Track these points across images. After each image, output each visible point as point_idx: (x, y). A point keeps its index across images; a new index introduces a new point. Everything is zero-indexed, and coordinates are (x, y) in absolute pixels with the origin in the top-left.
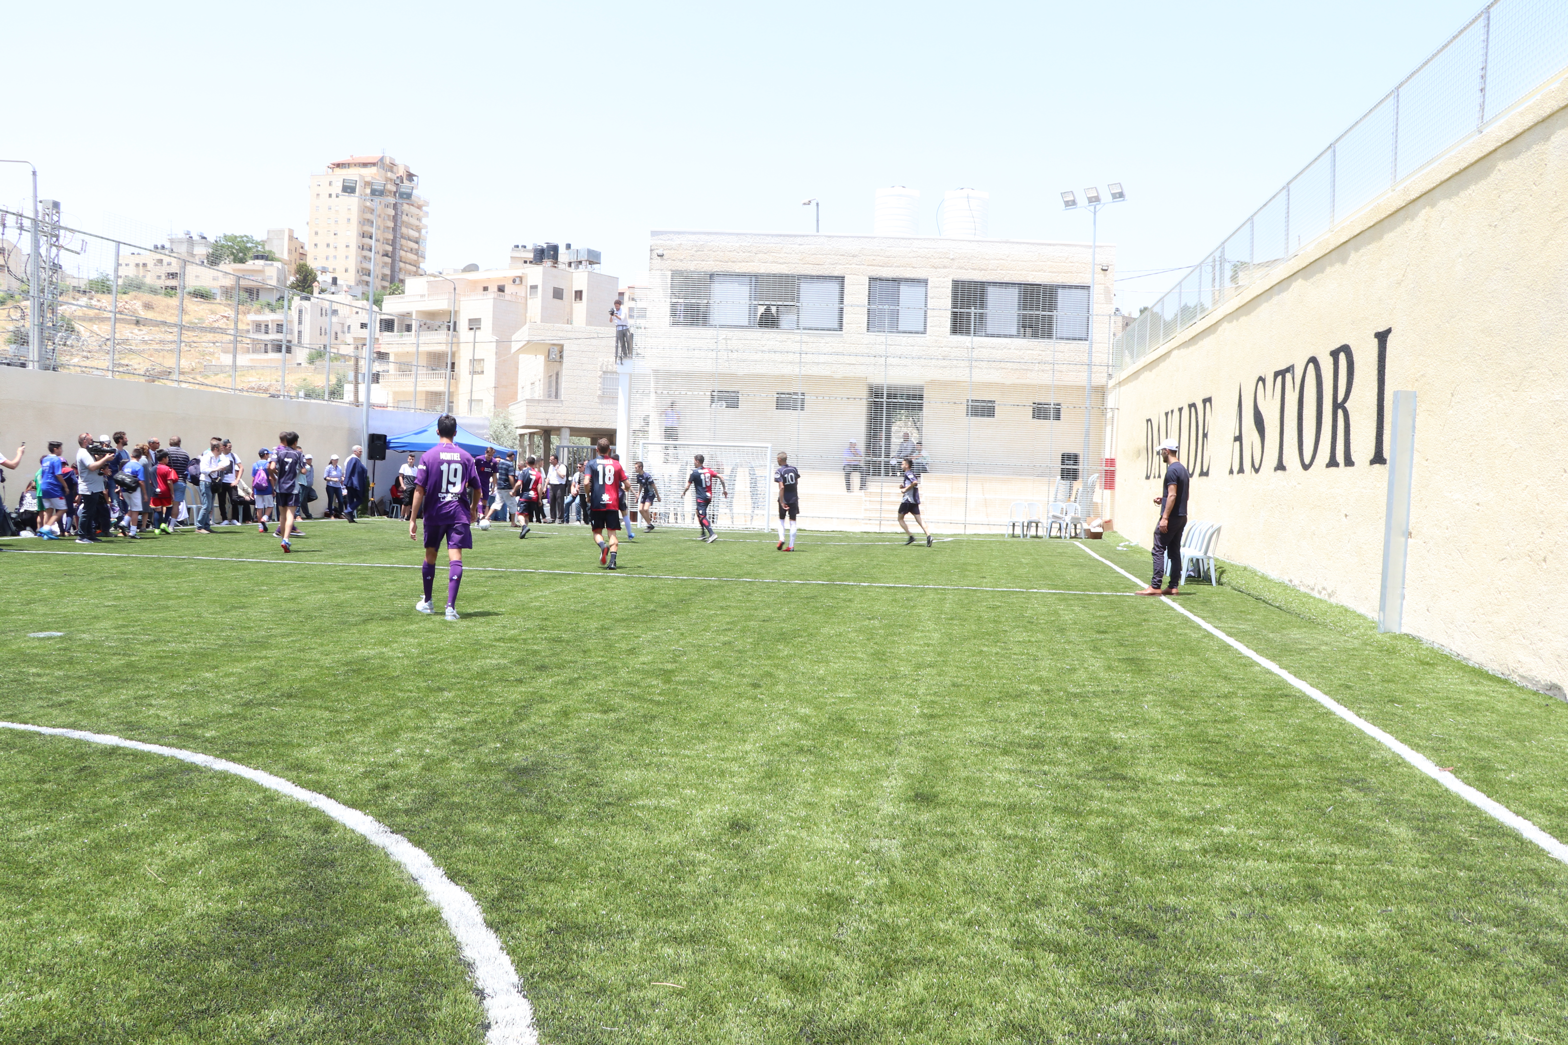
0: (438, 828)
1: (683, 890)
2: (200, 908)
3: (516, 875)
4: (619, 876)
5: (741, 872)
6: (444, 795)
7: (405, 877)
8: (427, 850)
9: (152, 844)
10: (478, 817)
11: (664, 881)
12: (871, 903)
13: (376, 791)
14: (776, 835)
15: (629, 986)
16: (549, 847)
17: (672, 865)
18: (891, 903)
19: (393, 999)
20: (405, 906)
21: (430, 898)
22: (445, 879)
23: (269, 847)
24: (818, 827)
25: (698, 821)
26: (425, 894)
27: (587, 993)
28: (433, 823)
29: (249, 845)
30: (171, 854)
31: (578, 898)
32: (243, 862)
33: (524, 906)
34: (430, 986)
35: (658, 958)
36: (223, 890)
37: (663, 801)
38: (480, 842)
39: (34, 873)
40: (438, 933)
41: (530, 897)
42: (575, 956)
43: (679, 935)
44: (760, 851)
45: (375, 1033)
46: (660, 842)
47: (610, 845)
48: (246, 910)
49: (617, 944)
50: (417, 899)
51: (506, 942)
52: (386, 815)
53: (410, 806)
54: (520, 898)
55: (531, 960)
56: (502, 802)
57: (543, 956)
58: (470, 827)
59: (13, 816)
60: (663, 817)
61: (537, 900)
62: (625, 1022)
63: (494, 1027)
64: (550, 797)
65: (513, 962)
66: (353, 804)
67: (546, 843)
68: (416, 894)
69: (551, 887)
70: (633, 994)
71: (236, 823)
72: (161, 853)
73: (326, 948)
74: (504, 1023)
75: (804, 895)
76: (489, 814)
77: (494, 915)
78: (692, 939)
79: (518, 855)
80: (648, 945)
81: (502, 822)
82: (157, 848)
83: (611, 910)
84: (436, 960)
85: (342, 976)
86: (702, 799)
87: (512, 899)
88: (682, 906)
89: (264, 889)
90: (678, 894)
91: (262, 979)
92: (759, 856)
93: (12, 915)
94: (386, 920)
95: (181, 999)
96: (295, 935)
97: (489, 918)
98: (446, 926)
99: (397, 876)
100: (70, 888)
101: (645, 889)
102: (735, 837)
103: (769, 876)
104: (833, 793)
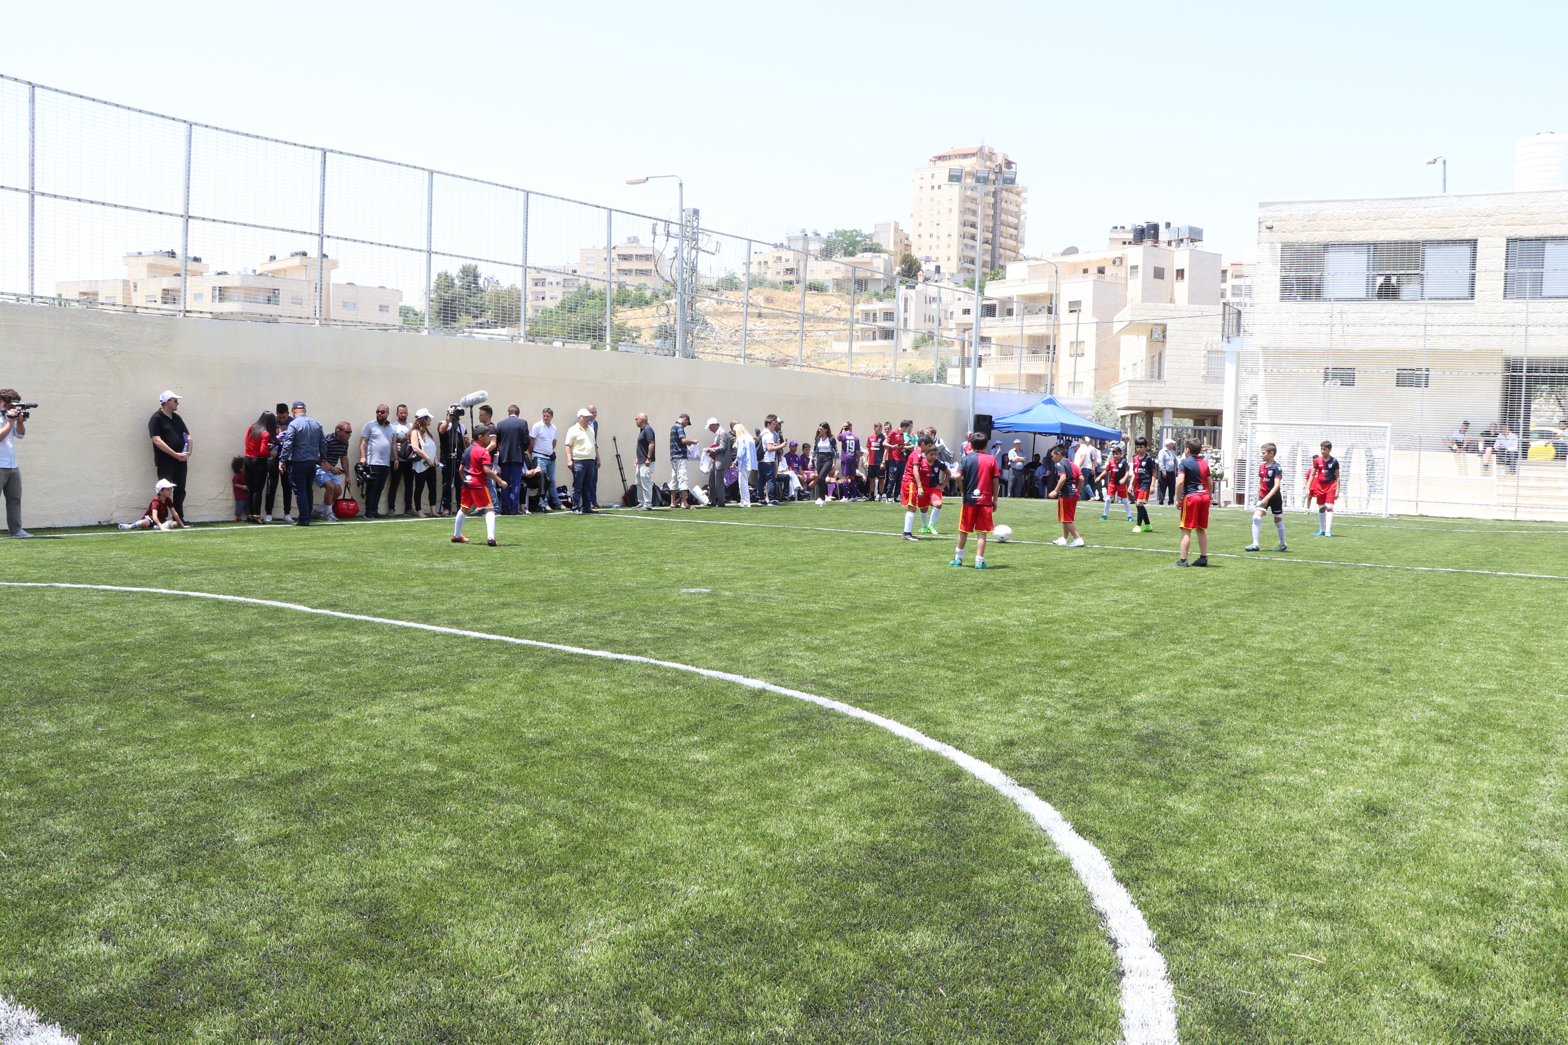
0: (1063, 785)
1: (1317, 866)
2: (847, 836)
3: (1143, 836)
4: (1250, 846)
5: (1381, 856)
6: (1067, 755)
7: (1035, 827)
8: (1054, 805)
9: (800, 776)
10: (1102, 778)
12: (1533, 905)
13: (1002, 747)
14: (1416, 823)
15: (1265, 954)
17: (1305, 841)
18: (1558, 907)
19: (1029, 937)
20: (1035, 853)
21: (1060, 848)
22: (1073, 832)
25: (1330, 800)
26: (1054, 845)
27: (1222, 955)
28: (1059, 781)
30: (818, 787)
31: (1208, 864)
32: (882, 800)
33: (1152, 866)
34: (1065, 929)
36: (866, 822)
37: (1292, 778)
38: (1105, 802)
39: (705, 790)
40: (1070, 882)
41: (1159, 857)
42: (1207, 919)
43: (1316, 910)
44: (1401, 839)
45: (1013, 966)
46: (1290, 818)
48: (887, 842)
49: (1251, 912)
50: (1046, 848)
51: (1137, 898)
52: (1012, 770)
53: (1035, 762)
54: (1150, 858)
55: (1161, 917)
56: (1126, 766)
57: (1175, 915)
58: (1095, 787)
59: (684, 741)
61: (1166, 861)
62: (1263, 988)
63: (1128, 974)
64: (1173, 765)
65: (1144, 917)
66: (982, 756)
67: (1172, 808)
68: (1046, 844)
69: (1179, 850)
70: (1270, 962)
71: (874, 765)
72: (809, 785)
73: (963, 885)
74: (1139, 973)
75: (1453, 886)
76: (1114, 777)
77: (1124, 871)
78: (1330, 916)
79: (1144, 817)
80: (1283, 916)
81: (1127, 784)
82: (806, 779)
83: (1242, 879)
84: (1067, 907)
85: (980, 911)
86: (1333, 779)
87: (1141, 857)
88: (1317, 883)
89: (903, 825)
90: (1312, 870)
91: (906, 905)
92: (1399, 842)
93: (691, 822)
94: (1018, 865)
95: (835, 912)
96: (934, 869)
97: (1118, 873)
98: (1077, 876)
99: (1026, 825)
100: (735, 806)
101: (1277, 861)
102: (1372, 821)
103: (1412, 864)
104: (1480, 785)
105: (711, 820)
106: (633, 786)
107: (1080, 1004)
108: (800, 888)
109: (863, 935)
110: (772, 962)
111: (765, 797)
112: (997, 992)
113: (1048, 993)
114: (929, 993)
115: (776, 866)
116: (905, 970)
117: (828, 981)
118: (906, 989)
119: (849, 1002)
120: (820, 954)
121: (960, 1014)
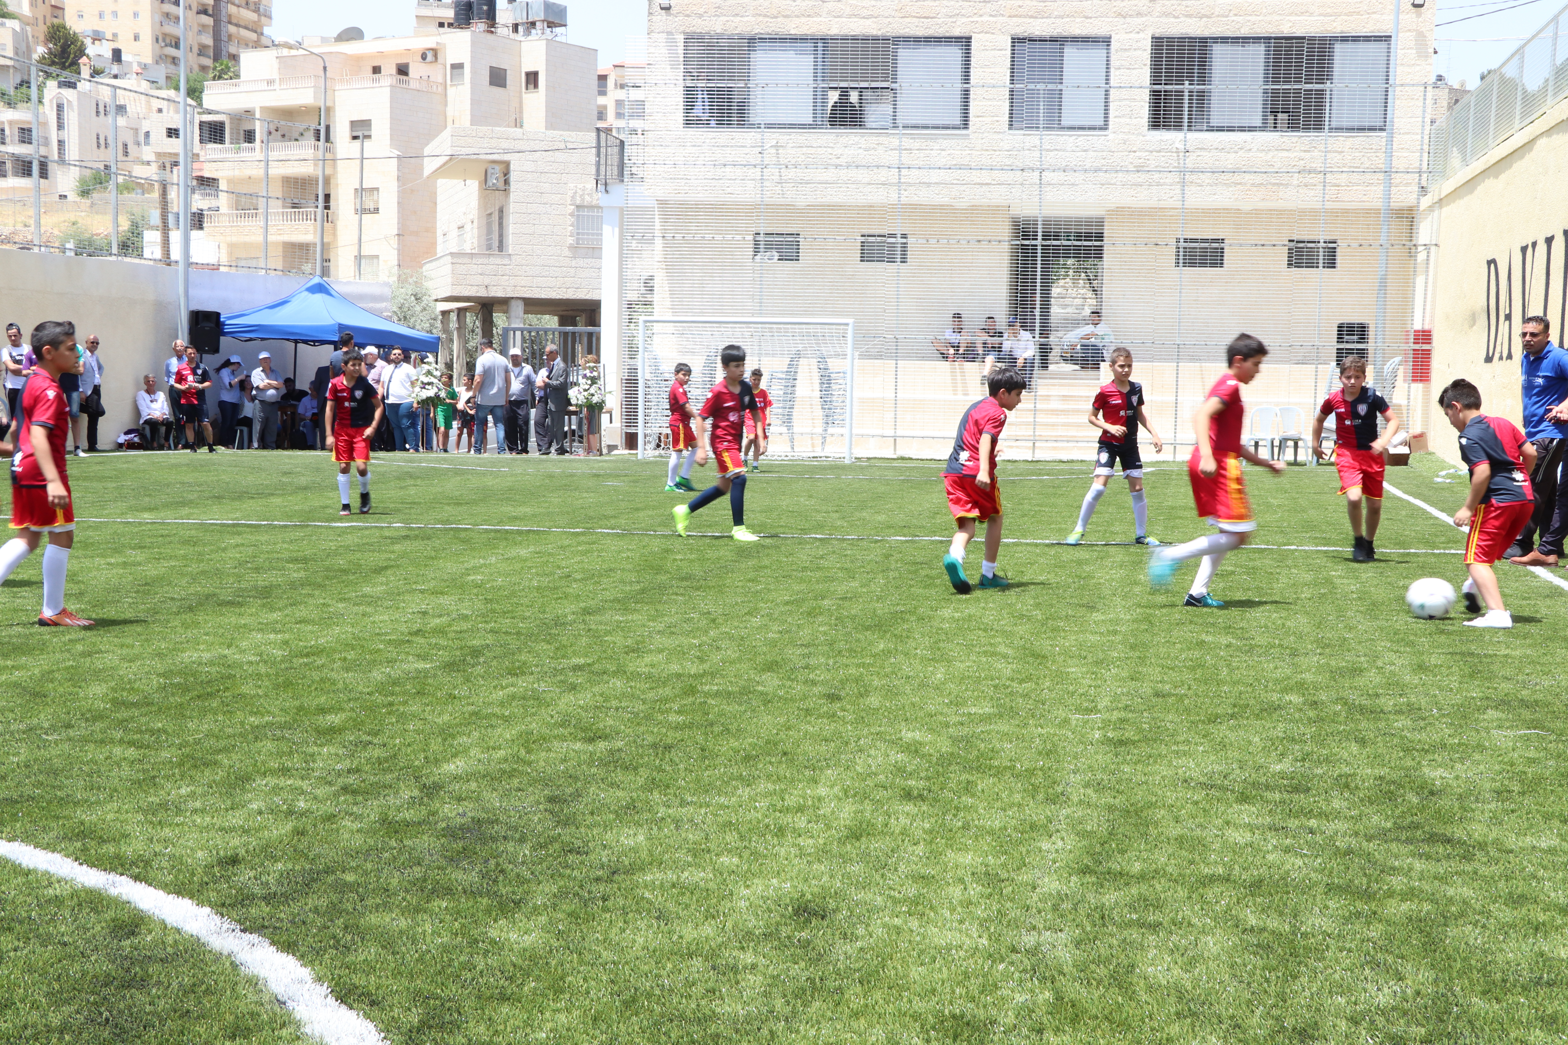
0: (319, 922)
1: (718, 1010)
3: (447, 992)
5: (813, 982)
6: (328, 871)
7: (266, 998)
8: (302, 957)
10: (385, 904)
12: (1025, 1031)
13: (216, 869)
14: (868, 925)
18: (1057, 1031)
21: (308, 1030)
22: (331, 1000)
24: (936, 913)
25: (743, 904)
26: (298, 1025)
28: (311, 915)
31: (549, 1025)
37: (686, 874)
38: (388, 943)
41: (471, 1024)
44: (843, 950)
46: (680, 937)
50: (284, 1032)
52: (232, 906)
53: (274, 889)
56: (425, 881)
58: (373, 919)
61: (482, 1029)
64: (502, 871)
66: (179, 890)
68: (283, 1025)
69: (505, 1009)
75: (916, 1017)
76: (404, 899)
81: (425, 910)
86: (749, 870)
87: (442, 1027)
88: (718, 1035)
90: (713, 1017)
92: (841, 958)
101: (657, 1009)
102: (803, 929)
103: (858, 989)
104: (961, 860)
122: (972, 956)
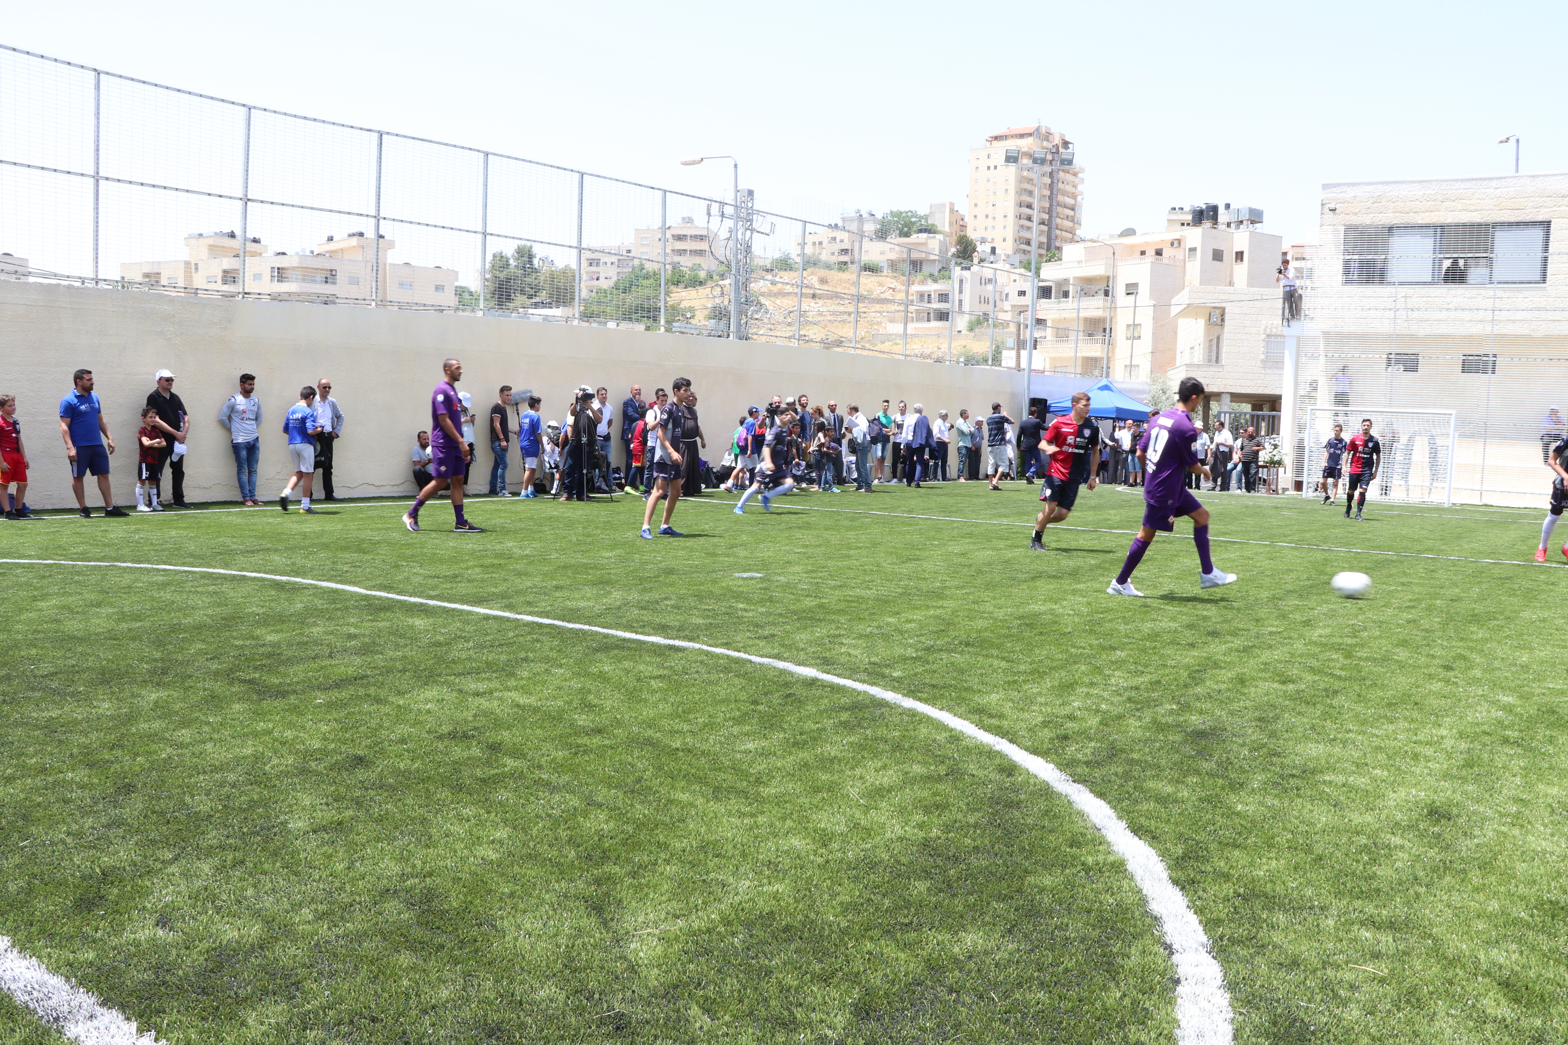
0: (1118, 782)
1: (1378, 873)
2: (899, 832)
3: (1199, 837)
4: (1309, 850)
5: (1445, 863)
6: (1122, 751)
7: (1089, 825)
8: (1109, 803)
9: (852, 769)
10: (1158, 776)
11: (1358, 861)
13: (1056, 741)
14: (1482, 829)
15: (1325, 964)
16: (1231, 813)
17: (1366, 846)
19: (1083, 940)
20: (1089, 853)
21: (1115, 848)
22: (1128, 832)
23: (958, 783)
24: (1533, 826)
25: (1392, 803)
26: (1109, 844)
27: (1280, 964)
28: (1113, 777)
29: (939, 779)
30: (870, 780)
31: (1266, 867)
32: (935, 794)
33: (1209, 869)
34: (1120, 934)
35: (1356, 940)
36: (919, 817)
37: (1352, 779)
38: (1161, 800)
39: (756, 781)
40: (1125, 884)
41: (1216, 859)
42: (1265, 925)
43: (1377, 919)
44: (1465, 844)
45: (1066, 970)
46: (1350, 821)
47: (1296, 818)
48: (939, 838)
49: (1310, 919)
50: (1101, 848)
51: (1193, 902)
53: (1090, 758)
54: (1206, 860)
55: (1218, 922)
56: (1182, 763)
57: (1232, 920)
58: (1151, 784)
59: (736, 730)
60: (1352, 795)
61: (1222, 864)
62: (1322, 1001)
63: (1183, 982)
64: (1230, 763)
65: (1201, 922)
66: (1034, 751)
67: (1229, 808)
68: (1100, 844)
69: (1236, 853)
70: (1330, 972)
71: (927, 758)
72: (861, 778)
73: (1016, 885)
74: (1194, 980)
75: (1521, 898)
76: (1169, 774)
77: (1180, 873)
78: (1392, 925)
79: (1201, 817)
80: (1343, 925)
81: (1183, 782)
82: (858, 772)
83: (1301, 884)
84: (1122, 910)
85: (1033, 912)
86: (1395, 781)
87: (1197, 859)
88: (1378, 890)
89: (956, 821)
90: (1374, 877)
91: (958, 905)
92: (1464, 849)
93: (741, 815)
94: (1072, 865)
95: (887, 911)
96: (987, 868)
97: (1174, 875)
98: (1132, 879)
99: (1081, 823)
100: (786, 798)
101: (1337, 867)
102: (1435, 826)
103: (1478, 872)
104: (1549, 791)
105: (762, 813)
106: (685, 777)
107: (1135, 1012)
108: (852, 885)
109: (914, 935)
110: (822, 962)
111: (817, 790)
112: (1050, 998)
113: (1101, 1000)
114: (981, 997)
115: (827, 862)
116: (957, 973)
117: (878, 982)
118: (958, 992)
119: (899, 1005)
120: (871, 954)
121: (1012, 1020)
122: (1563, 861)
